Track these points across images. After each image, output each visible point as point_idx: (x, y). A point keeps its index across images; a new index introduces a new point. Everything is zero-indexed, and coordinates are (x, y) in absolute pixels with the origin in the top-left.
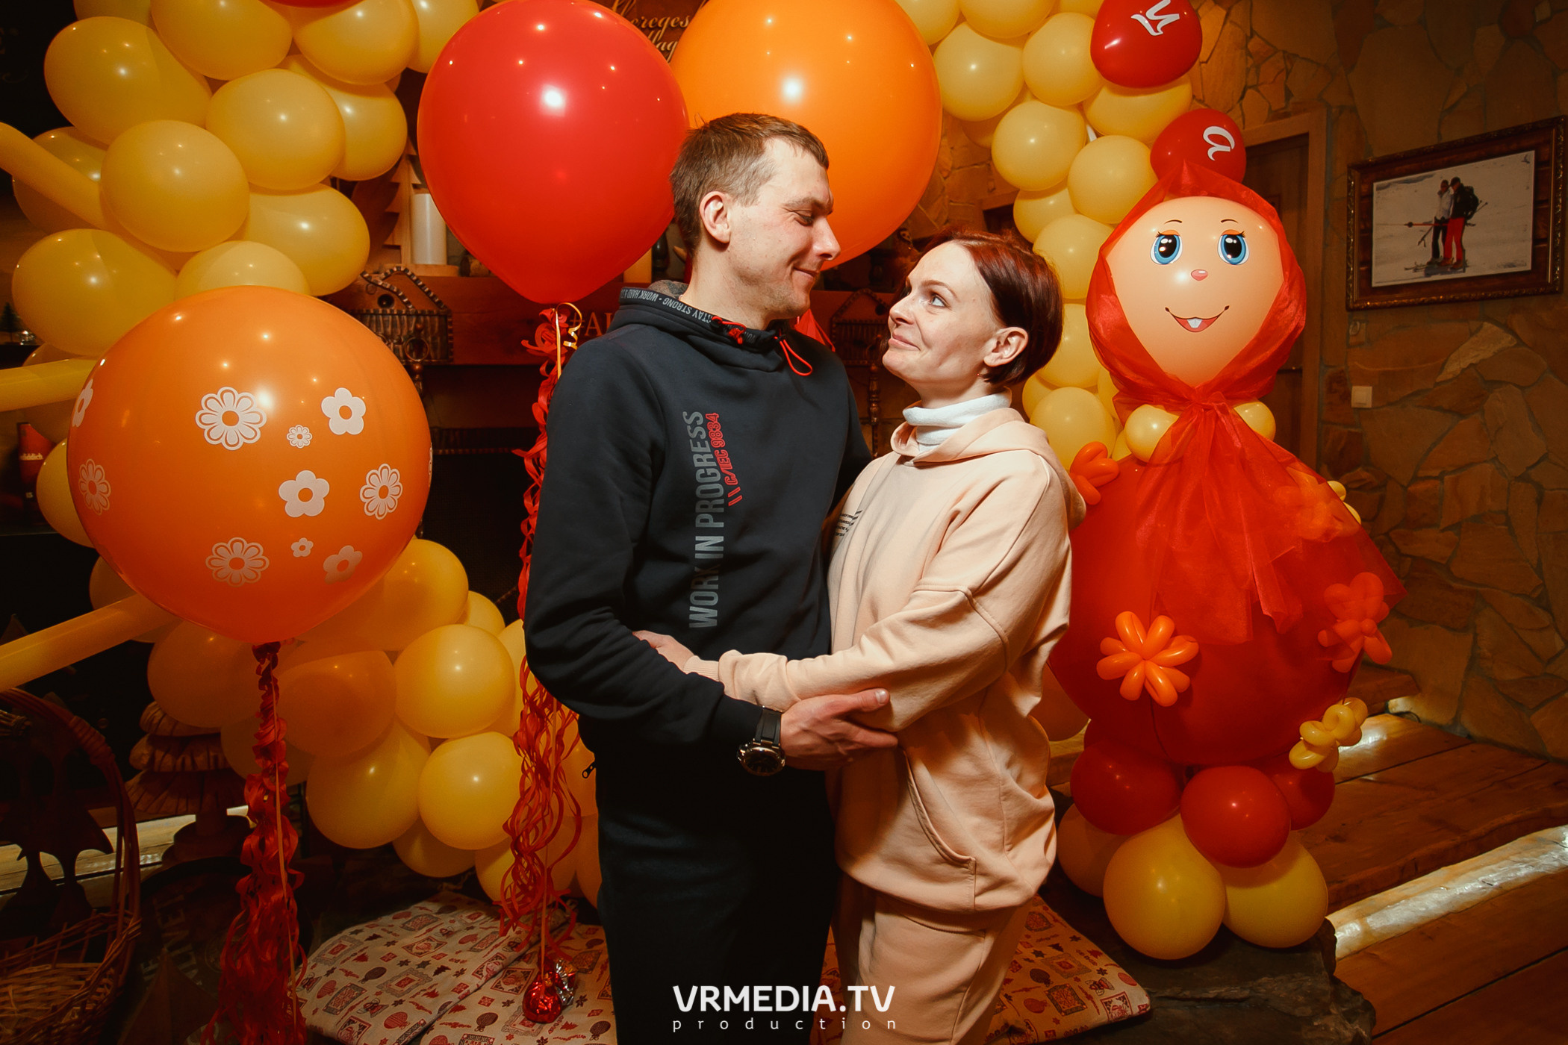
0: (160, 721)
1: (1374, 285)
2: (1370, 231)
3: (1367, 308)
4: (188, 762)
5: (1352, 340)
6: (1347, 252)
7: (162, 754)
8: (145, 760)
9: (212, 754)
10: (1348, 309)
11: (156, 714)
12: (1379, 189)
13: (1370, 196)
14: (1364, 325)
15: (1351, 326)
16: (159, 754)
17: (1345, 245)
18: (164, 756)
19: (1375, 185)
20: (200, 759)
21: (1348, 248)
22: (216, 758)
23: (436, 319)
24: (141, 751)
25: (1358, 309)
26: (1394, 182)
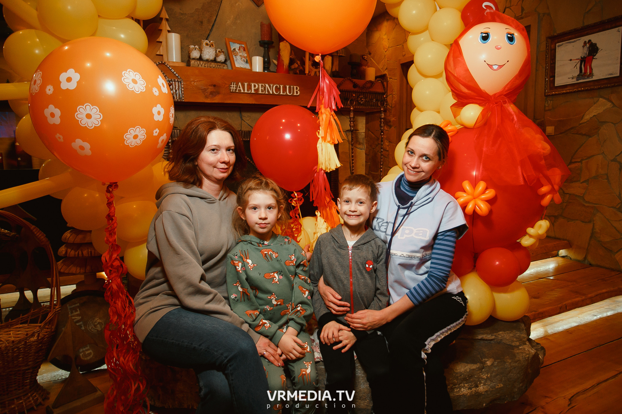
0: (69, 237)
1: (556, 85)
2: (555, 63)
3: (553, 95)
4: (80, 253)
5: (547, 108)
6: (545, 73)
7: (70, 250)
8: (64, 253)
9: (89, 250)
10: (545, 96)
11: (68, 235)
12: (558, 46)
13: (555, 50)
14: (552, 102)
15: (547, 102)
16: (69, 250)
17: (545, 70)
18: (71, 251)
19: (557, 44)
20: (85, 252)
21: (546, 71)
22: (91, 252)
23: (177, 83)
24: (62, 250)
25: (549, 95)
26: (565, 43)
